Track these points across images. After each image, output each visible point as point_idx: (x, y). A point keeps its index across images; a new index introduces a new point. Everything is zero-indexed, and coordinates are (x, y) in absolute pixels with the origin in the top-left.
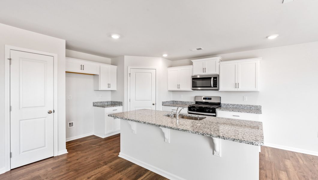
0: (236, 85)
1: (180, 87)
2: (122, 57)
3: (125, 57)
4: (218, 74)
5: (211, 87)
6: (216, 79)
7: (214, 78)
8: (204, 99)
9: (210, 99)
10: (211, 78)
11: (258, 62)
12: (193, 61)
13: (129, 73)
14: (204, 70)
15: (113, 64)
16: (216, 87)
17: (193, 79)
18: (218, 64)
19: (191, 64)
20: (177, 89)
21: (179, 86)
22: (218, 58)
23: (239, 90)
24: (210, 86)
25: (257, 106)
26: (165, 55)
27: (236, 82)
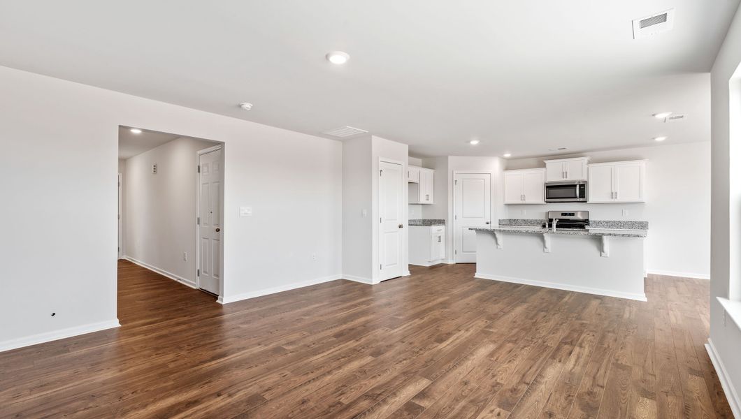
0: (613, 195)
1: (526, 198)
2: (445, 158)
3: (450, 158)
4: (585, 179)
5: (576, 198)
6: (583, 187)
7: (580, 186)
8: (563, 214)
9: (573, 214)
10: (575, 186)
11: (643, 164)
12: (546, 162)
13: (454, 180)
14: (565, 174)
15: (426, 166)
16: (584, 197)
17: (547, 187)
18: (586, 166)
19: (544, 166)
20: (521, 202)
21: (523, 197)
22: (585, 160)
23: (616, 201)
24: (574, 196)
25: (642, 223)
26: (507, 155)
27: (613, 191)
